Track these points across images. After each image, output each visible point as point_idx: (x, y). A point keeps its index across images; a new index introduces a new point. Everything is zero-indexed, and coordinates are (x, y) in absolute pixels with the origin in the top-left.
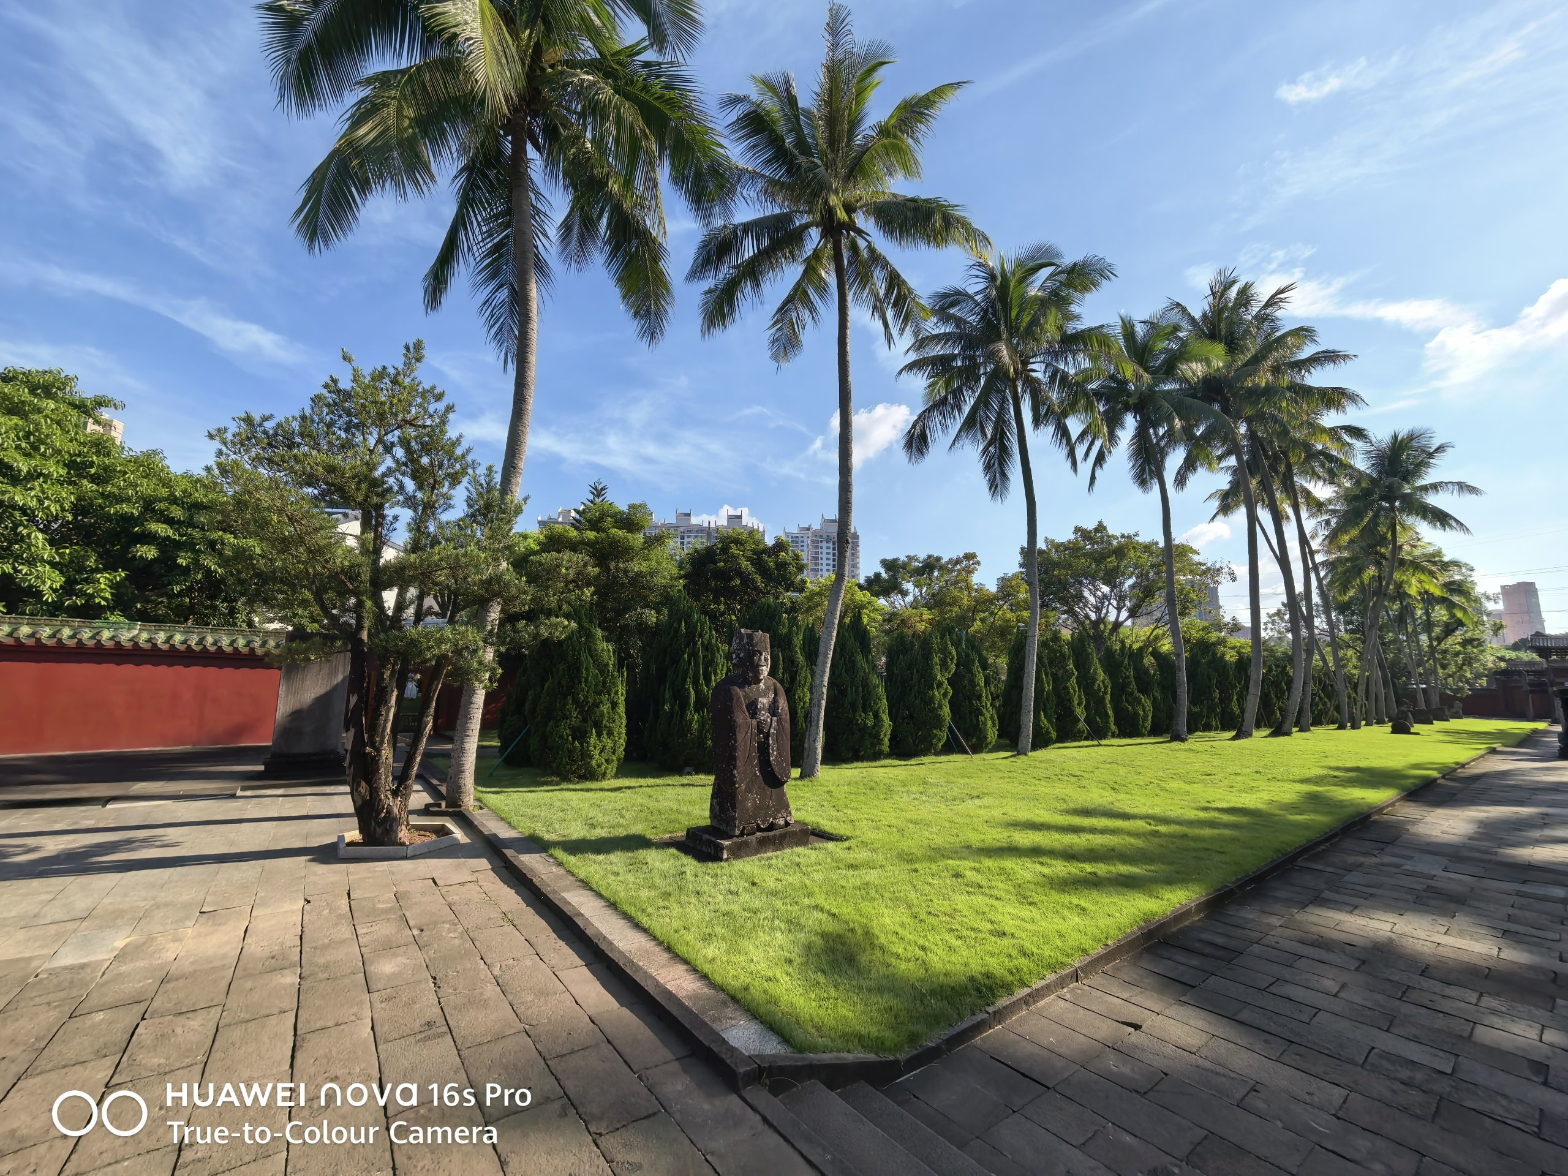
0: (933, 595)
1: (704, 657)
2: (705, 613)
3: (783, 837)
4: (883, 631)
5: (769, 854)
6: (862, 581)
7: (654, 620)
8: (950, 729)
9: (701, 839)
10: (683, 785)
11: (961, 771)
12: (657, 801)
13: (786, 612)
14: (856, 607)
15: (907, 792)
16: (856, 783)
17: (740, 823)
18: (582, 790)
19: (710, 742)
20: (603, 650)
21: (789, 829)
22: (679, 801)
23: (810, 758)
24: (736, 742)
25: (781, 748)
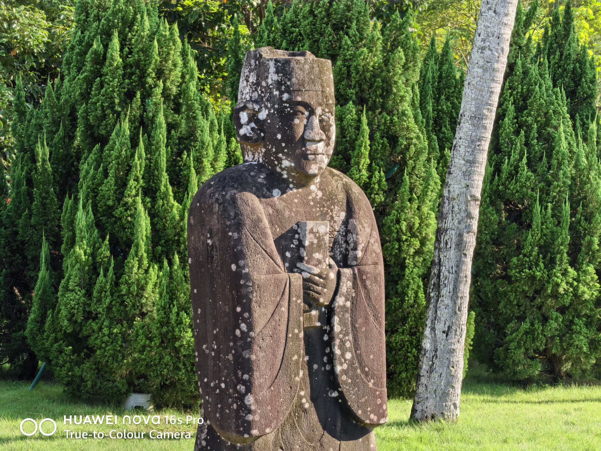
7: (43, 35)
16: (550, 435)
19: (188, 334)
23: (435, 375)
24: (251, 328)
25: (362, 342)
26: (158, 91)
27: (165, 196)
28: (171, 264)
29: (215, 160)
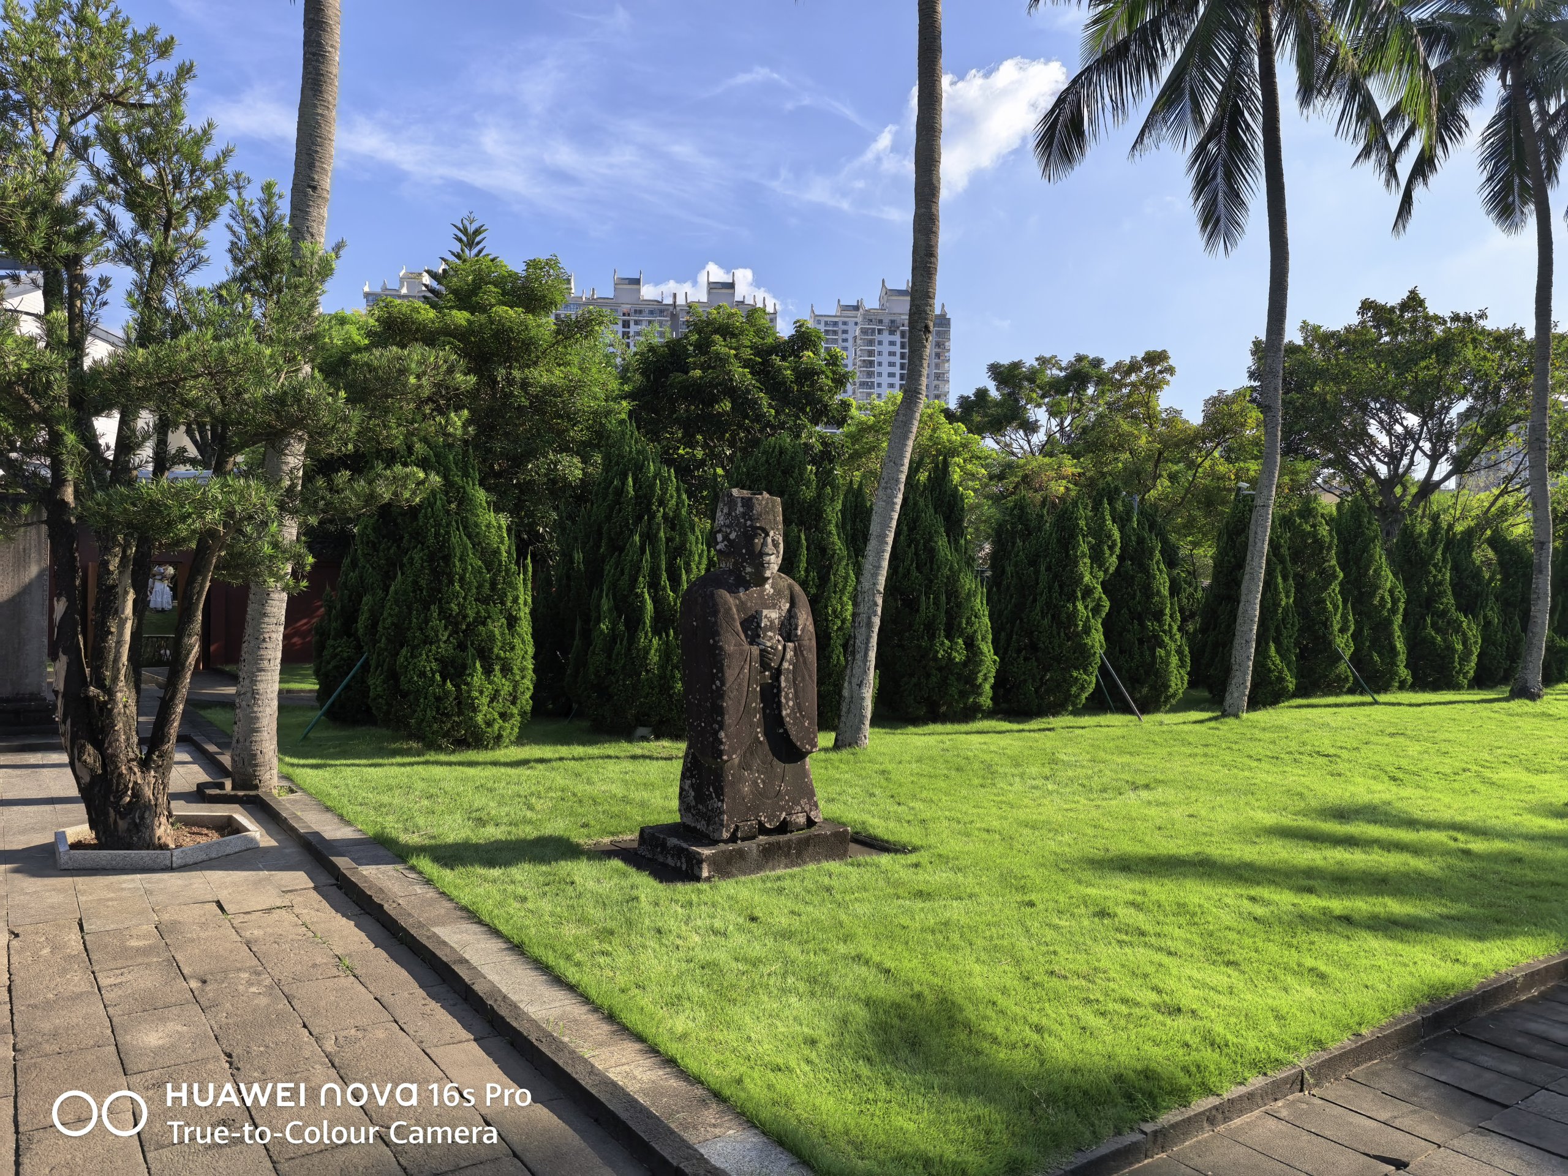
0: (1085, 430)
1: (668, 540)
2: (669, 462)
3: (805, 843)
4: (988, 497)
5: (779, 872)
6: (953, 405)
7: (579, 473)
8: (1103, 669)
9: (664, 845)
10: (634, 757)
11: (1119, 742)
12: (589, 782)
13: (813, 462)
14: (939, 452)
15: (1022, 776)
16: (931, 758)
17: (730, 818)
18: (461, 764)
19: (679, 685)
20: (488, 526)
21: (814, 831)
22: (625, 782)
23: (851, 715)
24: (723, 684)
25: (801, 695)
26: (660, 515)
27: (664, 588)
28: (668, 635)
29: (700, 563)
